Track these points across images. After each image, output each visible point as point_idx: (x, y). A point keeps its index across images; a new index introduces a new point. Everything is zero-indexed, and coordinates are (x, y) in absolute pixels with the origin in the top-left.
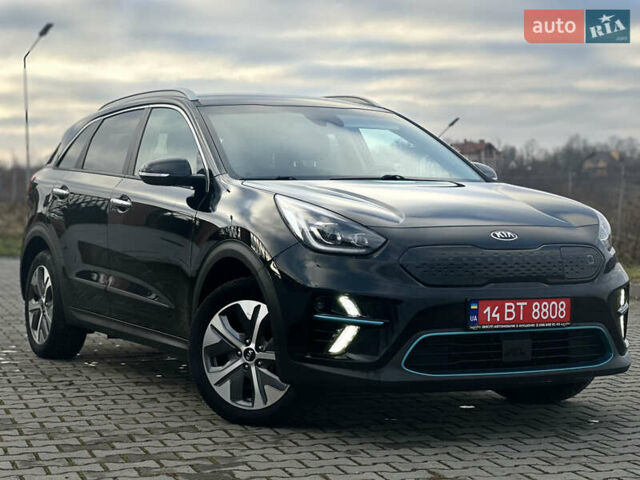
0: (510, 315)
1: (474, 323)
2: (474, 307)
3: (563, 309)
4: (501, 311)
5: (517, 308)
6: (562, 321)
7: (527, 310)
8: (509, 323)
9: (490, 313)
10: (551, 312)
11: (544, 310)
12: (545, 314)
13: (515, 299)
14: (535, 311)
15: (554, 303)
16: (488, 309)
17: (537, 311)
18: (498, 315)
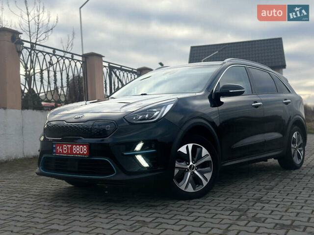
0: (65, 150)
1: (55, 153)
2: (54, 146)
3: (85, 150)
4: (62, 148)
5: (68, 147)
6: (85, 155)
7: (72, 149)
8: (65, 154)
9: (59, 149)
10: (80, 150)
11: (77, 149)
12: (78, 151)
13: (66, 144)
14: (74, 149)
15: (81, 146)
16: (58, 147)
17: (75, 149)
18: (61, 150)
